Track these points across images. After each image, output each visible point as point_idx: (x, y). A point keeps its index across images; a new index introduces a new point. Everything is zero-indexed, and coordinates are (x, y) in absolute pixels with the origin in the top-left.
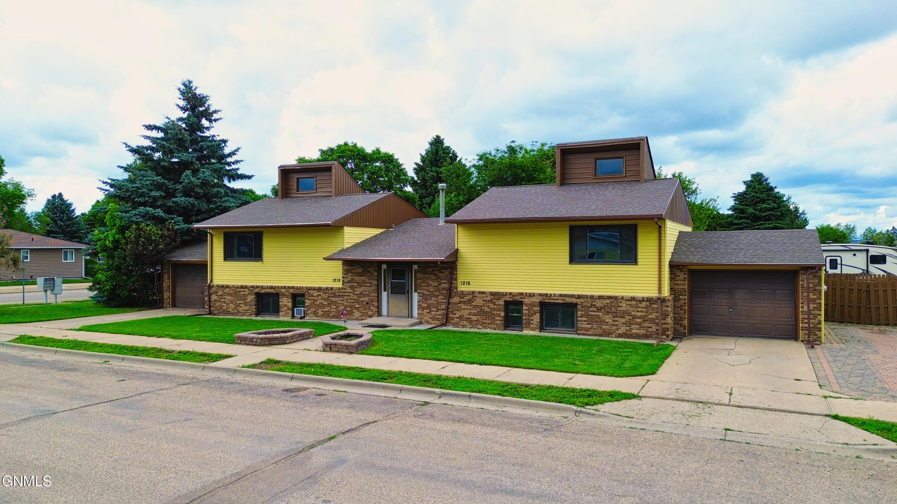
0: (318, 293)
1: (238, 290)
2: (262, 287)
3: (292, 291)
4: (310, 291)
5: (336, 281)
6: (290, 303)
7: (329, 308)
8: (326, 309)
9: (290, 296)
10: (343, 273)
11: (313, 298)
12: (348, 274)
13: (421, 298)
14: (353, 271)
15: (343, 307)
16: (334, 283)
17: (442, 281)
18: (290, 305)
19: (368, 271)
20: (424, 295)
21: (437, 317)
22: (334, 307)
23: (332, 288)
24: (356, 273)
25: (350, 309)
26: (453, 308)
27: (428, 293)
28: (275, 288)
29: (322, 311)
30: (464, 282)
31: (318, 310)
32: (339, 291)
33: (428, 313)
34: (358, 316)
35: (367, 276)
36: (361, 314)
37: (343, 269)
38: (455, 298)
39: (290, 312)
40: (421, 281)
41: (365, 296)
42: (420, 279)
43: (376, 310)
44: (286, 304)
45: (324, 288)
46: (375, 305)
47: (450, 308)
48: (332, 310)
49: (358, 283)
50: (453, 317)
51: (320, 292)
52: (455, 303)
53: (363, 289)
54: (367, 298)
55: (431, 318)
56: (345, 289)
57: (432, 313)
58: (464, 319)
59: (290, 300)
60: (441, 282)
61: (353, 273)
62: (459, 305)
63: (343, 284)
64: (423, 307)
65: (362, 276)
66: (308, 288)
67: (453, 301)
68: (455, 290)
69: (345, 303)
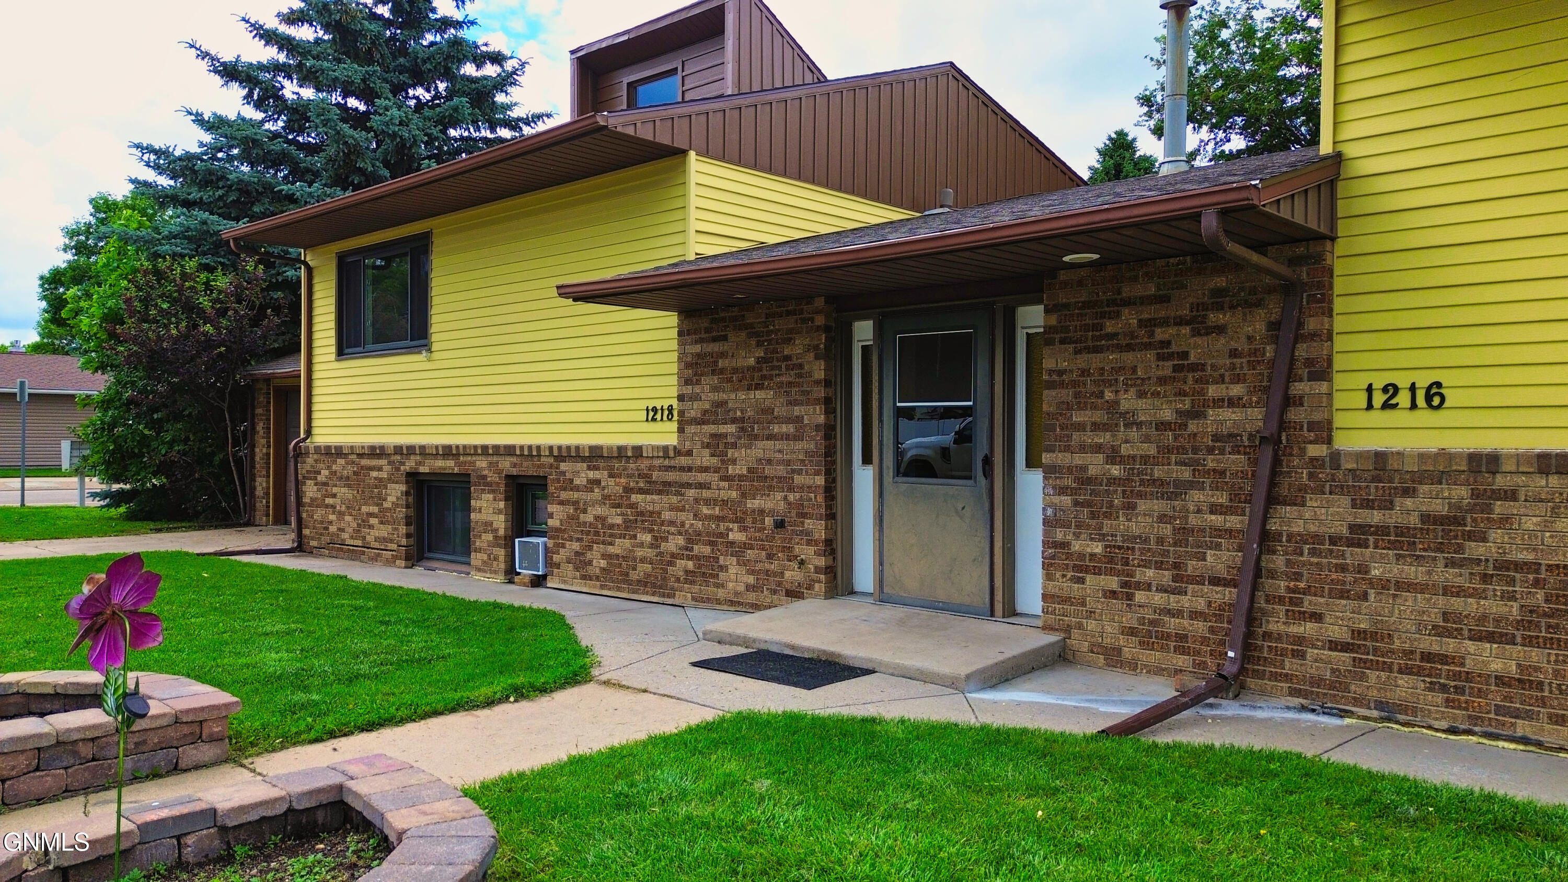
0: (591, 474)
1: (365, 462)
2: (423, 451)
3: (506, 464)
4: (563, 466)
5: (658, 416)
6: (502, 517)
7: (627, 543)
8: (620, 546)
9: (502, 489)
10: (680, 375)
11: (576, 495)
12: (698, 382)
13: (1067, 500)
14: (721, 364)
15: (681, 541)
16: (652, 426)
17: (1213, 391)
18: (500, 523)
19: (788, 358)
20: (1084, 480)
21: (1172, 625)
22: (647, 538)
23: (638, 450)
24: (735, 370)
25: (707, 550)
26: (1298, 577)
27: (1116, 471)
28: (458, 455)
29: (604, 556)
30: (1392, 390)
31: (590, 548)
32: (667, 462)
33: (1113, 594)
34: (741, 588)
35: (780, 385)
36: (751, 579)
37: (680, 359)
38: (1313, 502)
39: (501, 553)
40: (1066, 394)
41: (771, 488)
42: (1062, 385)
43: (821, 562)
44: (490, 518)
45: (610, 448)
46: (816, 536)
47: (1273, 574)
48: (639, 553)
49: (742, 420)
50: (1300, 640)
51: (596, 468)
52: (1316, 538)
53: (760, 453)
54: (779, 496)
55: (1132, 632)
56: (689, 453)
57: (1140, 596)
58: (1397, 662)
59: (502, 505)
60: (1202, 393)
61: (722, 371)
62: (1352, 556)
63: (681, 430)
64: (1081, 556)
65: (759, 387)
66: (556, 453)
67: (1298, 527)
68: (1314, 450)
69: (687, 519)
